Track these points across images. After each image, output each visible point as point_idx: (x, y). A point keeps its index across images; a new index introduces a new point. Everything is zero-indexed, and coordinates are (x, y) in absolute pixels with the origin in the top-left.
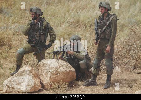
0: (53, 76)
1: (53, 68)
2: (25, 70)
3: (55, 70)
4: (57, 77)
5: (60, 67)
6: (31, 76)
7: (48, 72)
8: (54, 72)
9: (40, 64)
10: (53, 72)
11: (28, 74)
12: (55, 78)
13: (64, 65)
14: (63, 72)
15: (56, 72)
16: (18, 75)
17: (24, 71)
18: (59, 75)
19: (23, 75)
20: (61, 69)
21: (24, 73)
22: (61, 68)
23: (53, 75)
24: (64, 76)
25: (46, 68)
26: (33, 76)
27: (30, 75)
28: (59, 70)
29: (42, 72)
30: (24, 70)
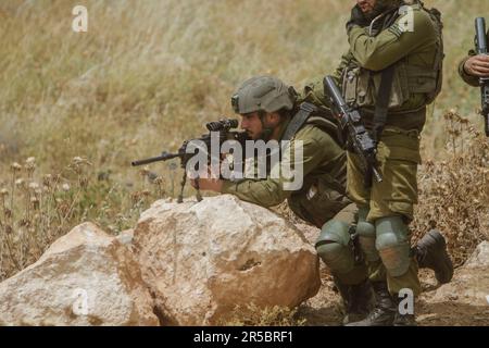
0: (226, 277)
1: (229, 238)
2: (81, 248)
3: (236, 248)
4: (244, 278)
5: (259, 231)
6: (115, 277)
7: (198, 259)
8: (232, 257)
9: (150, 220)
10: (227, 254)
11: (100, 267)
12: (235, 285)
13: (272, 224)
14: (274, 255)
15: (239, 256)
16: (46, 272)
17: (77, 252)
18: (257, 272)
19: (73, 270)
20: (264, 244)
21: (78, 263)
22: (264, 237)
23: (227, 269)
24: (278, 275)
25: (186, 240)
26: (121, 277)
27: (108, 272)
28: (255, 248)
29: (162, 256)
30: (77, 244)
